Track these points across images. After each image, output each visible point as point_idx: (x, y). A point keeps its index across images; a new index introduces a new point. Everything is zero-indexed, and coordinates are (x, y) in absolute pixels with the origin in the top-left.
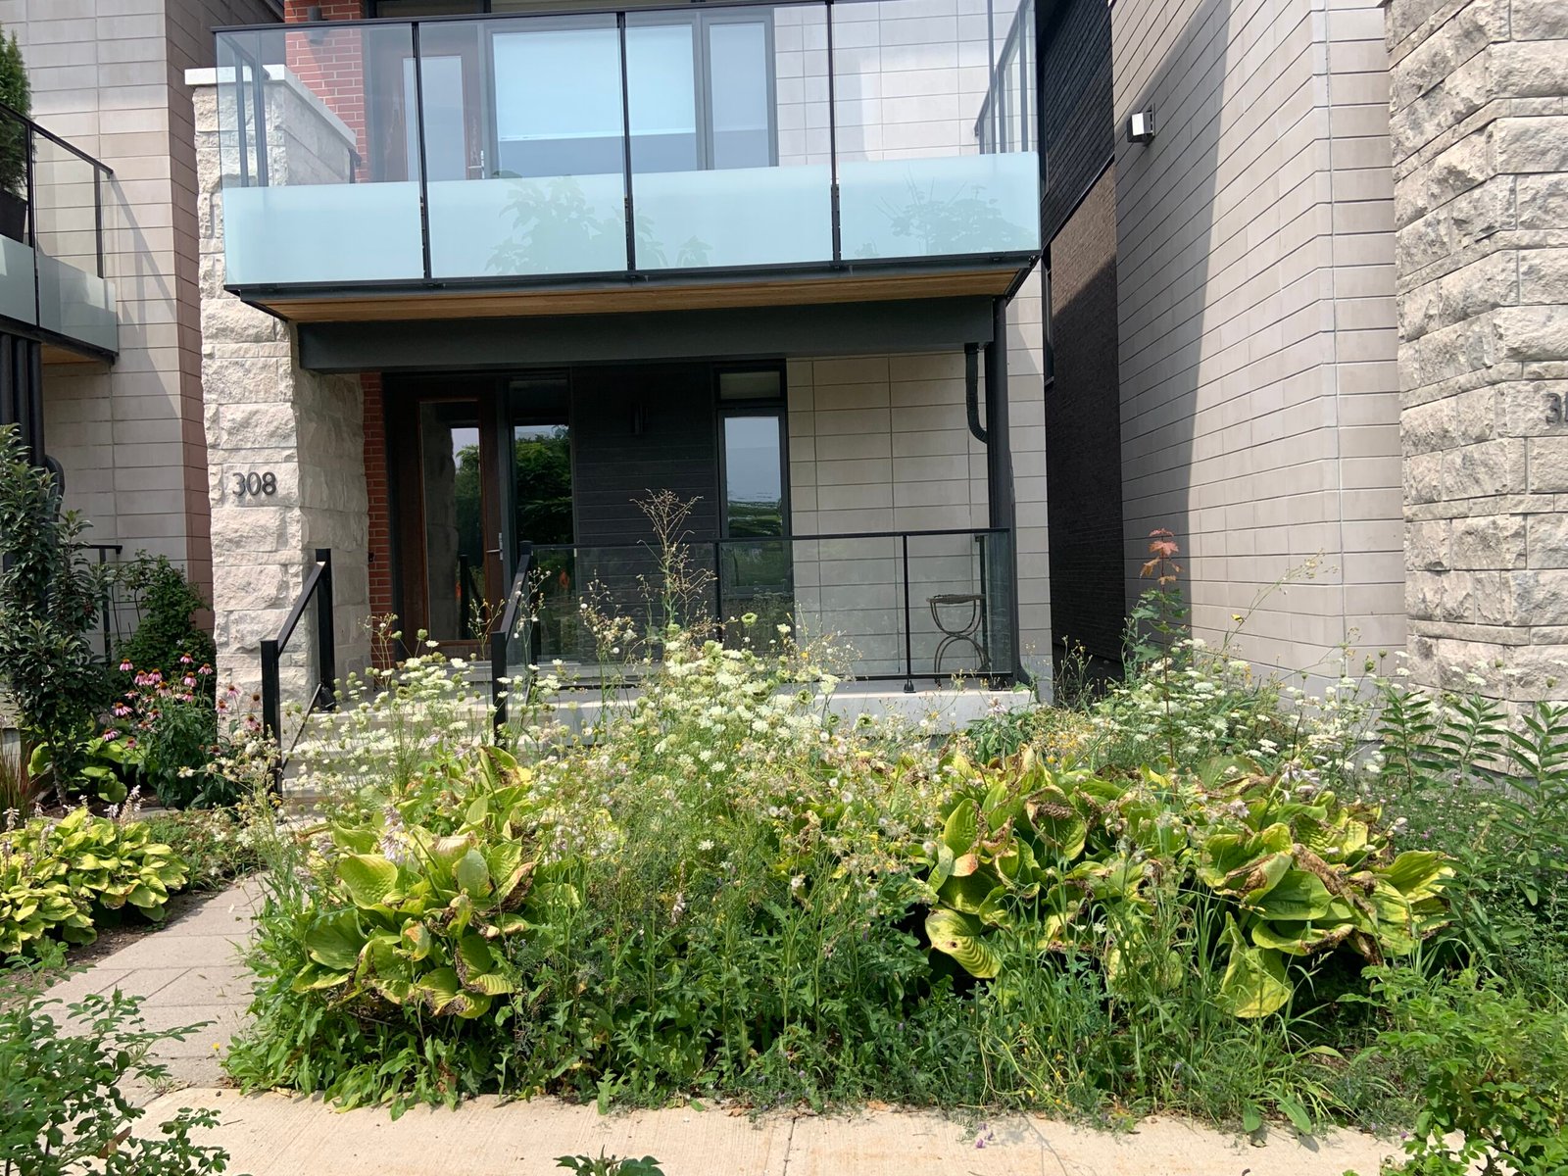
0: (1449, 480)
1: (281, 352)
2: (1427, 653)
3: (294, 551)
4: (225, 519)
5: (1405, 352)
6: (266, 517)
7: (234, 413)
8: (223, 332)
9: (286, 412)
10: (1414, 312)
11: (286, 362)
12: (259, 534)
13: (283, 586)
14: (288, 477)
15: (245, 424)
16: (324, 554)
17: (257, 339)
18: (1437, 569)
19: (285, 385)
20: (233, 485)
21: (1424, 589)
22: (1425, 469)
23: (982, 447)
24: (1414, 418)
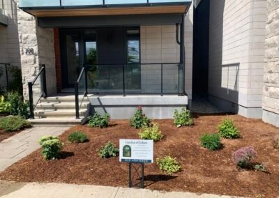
0: (275, 53)
1: (34, 23)
2: (267, 90)
3: (37, 64)
4: (24, 58)
5: (267, 26)
6: (32, 57)
7: (24, 36)
8: (22, 18)
9: (35, 35)
10: (270, 17)
11: (35, 25)
12: (30, 61)
13: (35, 72)
14: (36, 49)
15: (27, 38)
16: (44, 65)
17: (29, 20)
18: (271, 72)
19: (34, 30)
20: (25, 51)
21: (267, 76)
22: (270, 51)
23: (179, 46)
24: (268, 41)
